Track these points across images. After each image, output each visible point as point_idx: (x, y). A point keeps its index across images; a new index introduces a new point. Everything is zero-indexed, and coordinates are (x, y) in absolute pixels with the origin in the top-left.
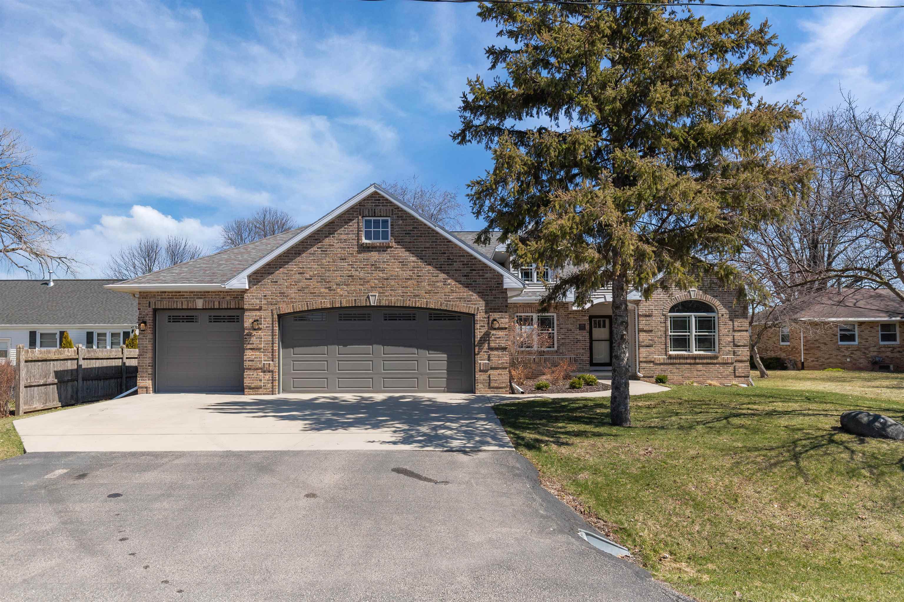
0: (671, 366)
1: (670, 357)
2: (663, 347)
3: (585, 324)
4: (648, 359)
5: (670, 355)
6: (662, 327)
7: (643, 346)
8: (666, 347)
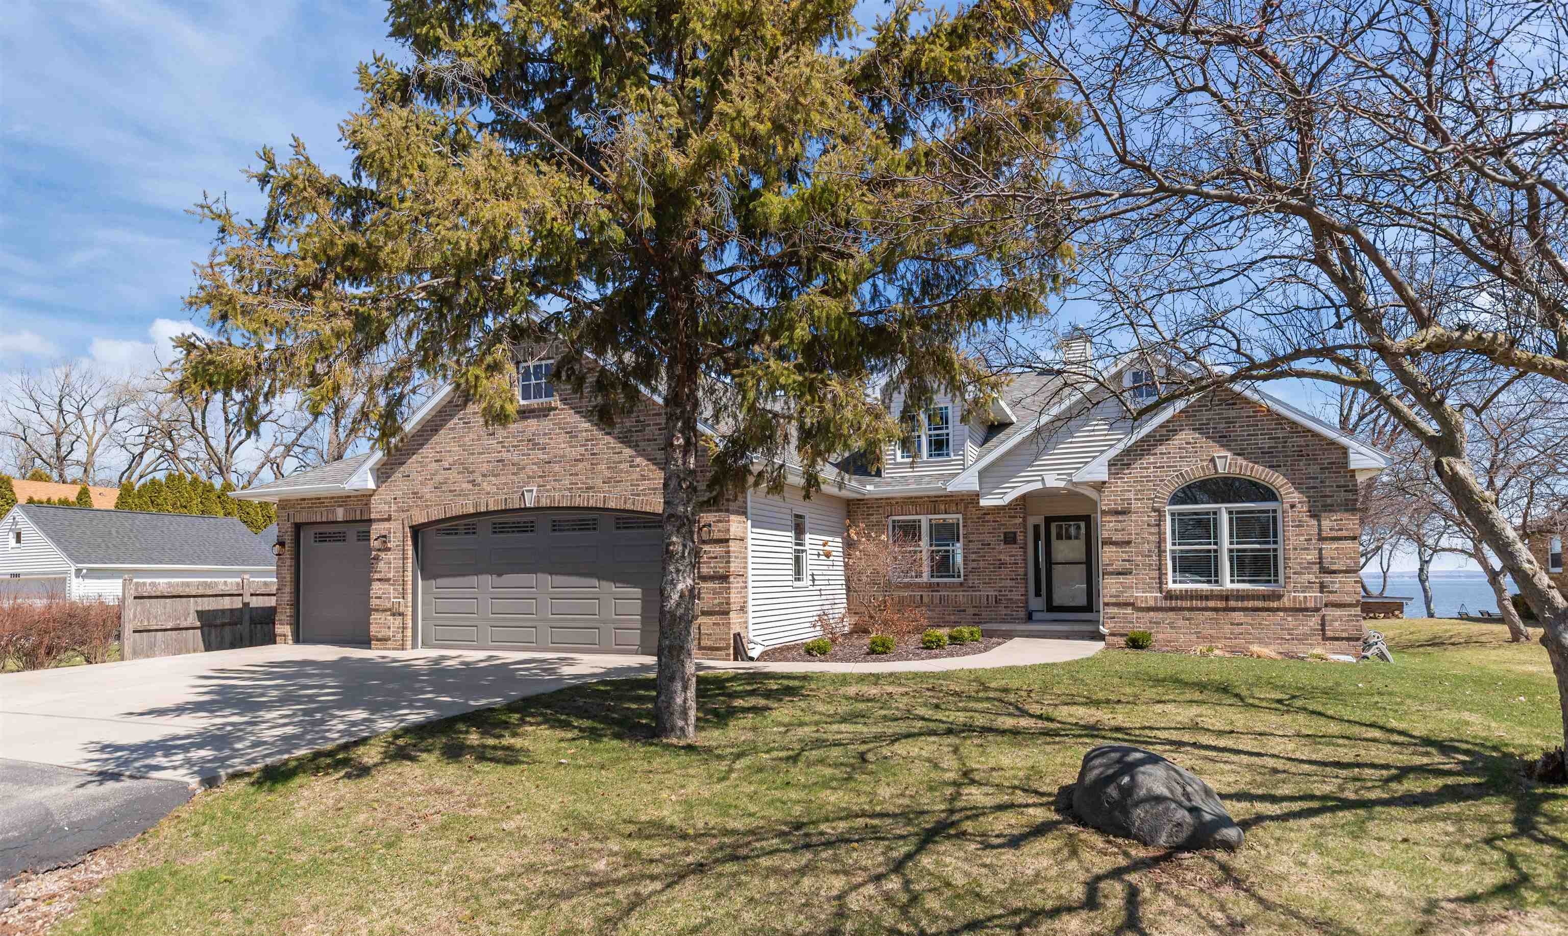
0: (1171, 614)
1: (1170, 596)
2: (1155, 574)
3: (1015, 533)
4: (1121, 600)
5: (1169, 592)
6: (1151, 534)
7: (1110, 574)
8: (1161, 574)
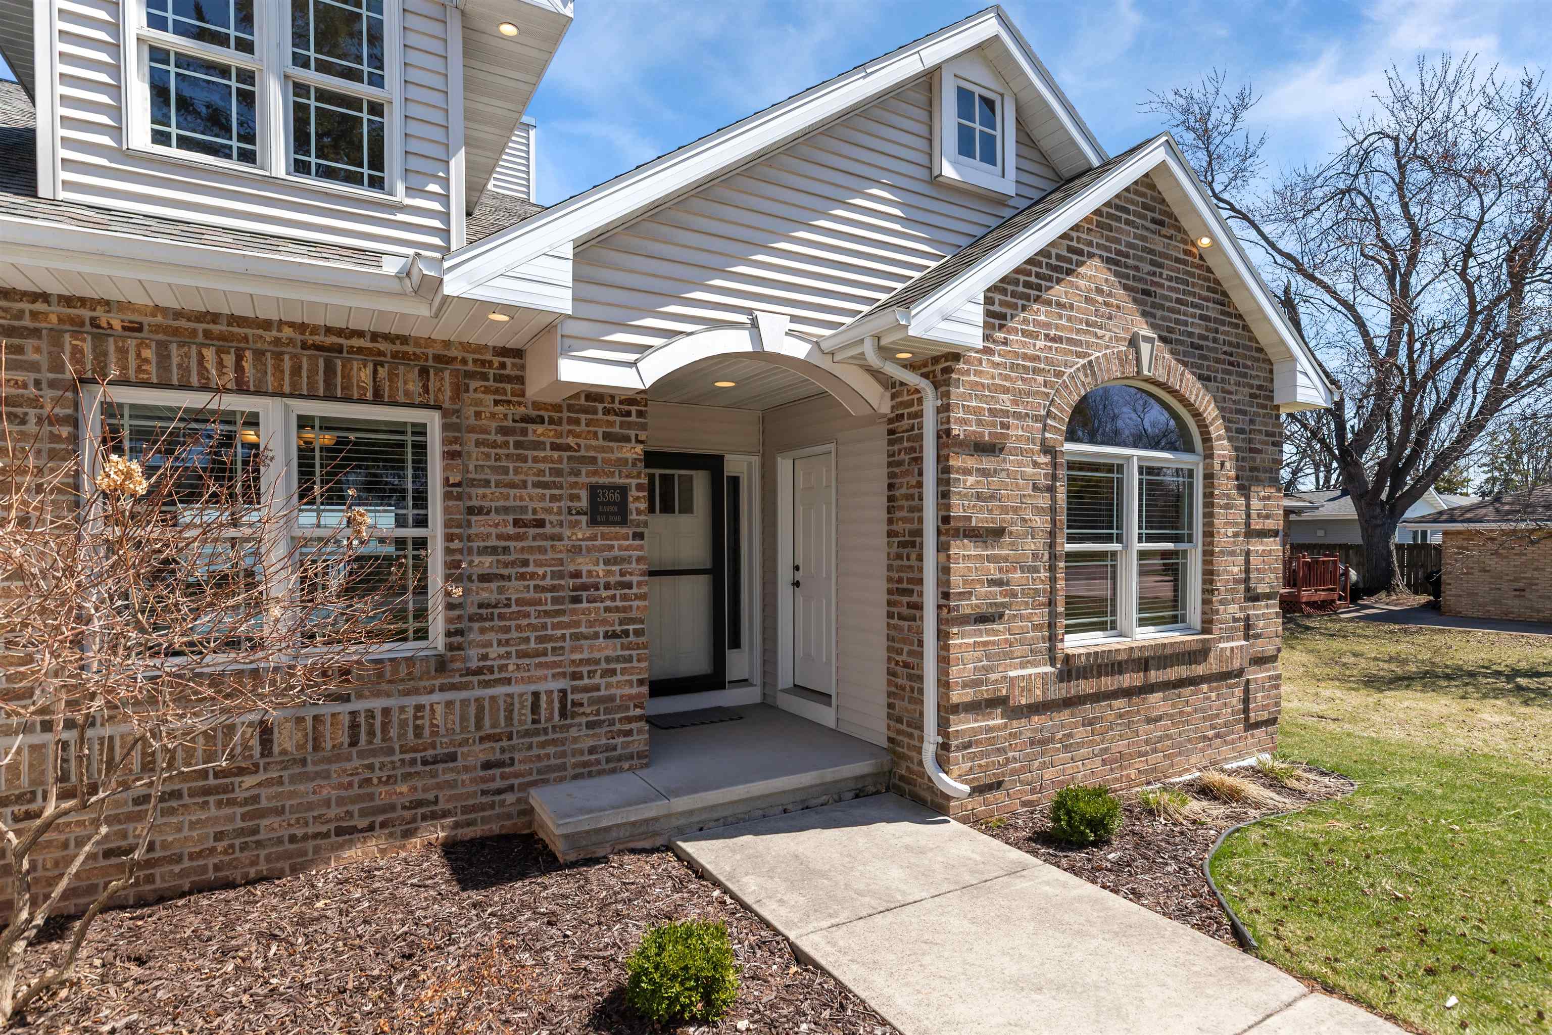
2: (1041, 616)
3: (623, 490)
4: (985, 692)
5: (1068, 658)
6: (1038, 510)
7: (964, 620)
8: (1053, 615)
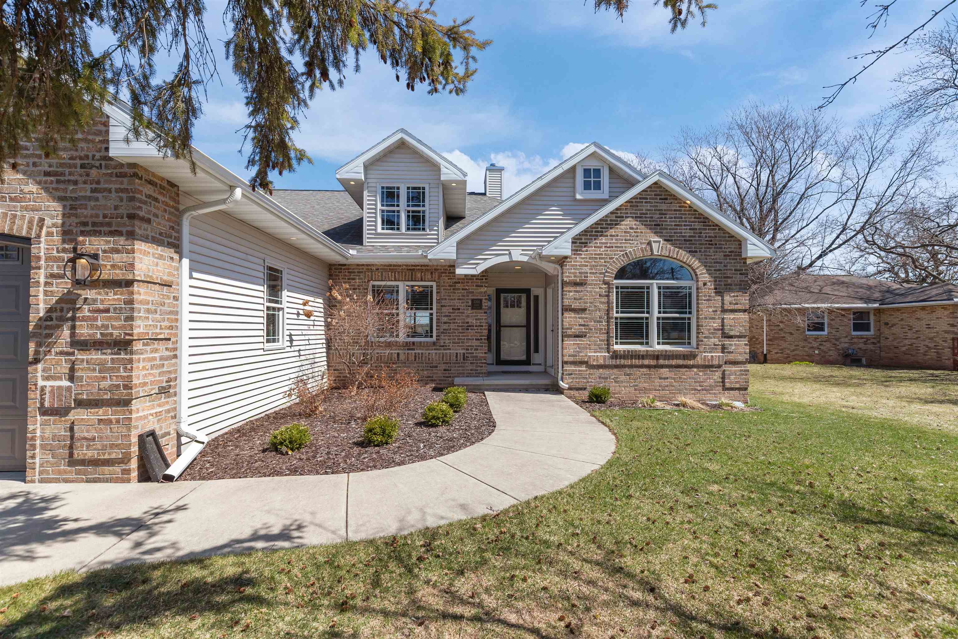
0: (615, 371)
1: (616, 355)
2: (604, 337)
3: (481, 300)
4: (578, 359)
5: (615, 352)
6: (601, 303)
7: (569, 336)
8: (609, 337)
